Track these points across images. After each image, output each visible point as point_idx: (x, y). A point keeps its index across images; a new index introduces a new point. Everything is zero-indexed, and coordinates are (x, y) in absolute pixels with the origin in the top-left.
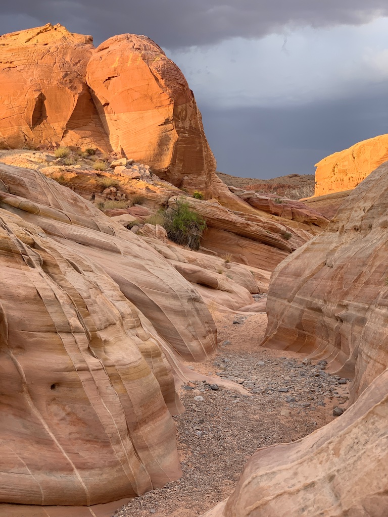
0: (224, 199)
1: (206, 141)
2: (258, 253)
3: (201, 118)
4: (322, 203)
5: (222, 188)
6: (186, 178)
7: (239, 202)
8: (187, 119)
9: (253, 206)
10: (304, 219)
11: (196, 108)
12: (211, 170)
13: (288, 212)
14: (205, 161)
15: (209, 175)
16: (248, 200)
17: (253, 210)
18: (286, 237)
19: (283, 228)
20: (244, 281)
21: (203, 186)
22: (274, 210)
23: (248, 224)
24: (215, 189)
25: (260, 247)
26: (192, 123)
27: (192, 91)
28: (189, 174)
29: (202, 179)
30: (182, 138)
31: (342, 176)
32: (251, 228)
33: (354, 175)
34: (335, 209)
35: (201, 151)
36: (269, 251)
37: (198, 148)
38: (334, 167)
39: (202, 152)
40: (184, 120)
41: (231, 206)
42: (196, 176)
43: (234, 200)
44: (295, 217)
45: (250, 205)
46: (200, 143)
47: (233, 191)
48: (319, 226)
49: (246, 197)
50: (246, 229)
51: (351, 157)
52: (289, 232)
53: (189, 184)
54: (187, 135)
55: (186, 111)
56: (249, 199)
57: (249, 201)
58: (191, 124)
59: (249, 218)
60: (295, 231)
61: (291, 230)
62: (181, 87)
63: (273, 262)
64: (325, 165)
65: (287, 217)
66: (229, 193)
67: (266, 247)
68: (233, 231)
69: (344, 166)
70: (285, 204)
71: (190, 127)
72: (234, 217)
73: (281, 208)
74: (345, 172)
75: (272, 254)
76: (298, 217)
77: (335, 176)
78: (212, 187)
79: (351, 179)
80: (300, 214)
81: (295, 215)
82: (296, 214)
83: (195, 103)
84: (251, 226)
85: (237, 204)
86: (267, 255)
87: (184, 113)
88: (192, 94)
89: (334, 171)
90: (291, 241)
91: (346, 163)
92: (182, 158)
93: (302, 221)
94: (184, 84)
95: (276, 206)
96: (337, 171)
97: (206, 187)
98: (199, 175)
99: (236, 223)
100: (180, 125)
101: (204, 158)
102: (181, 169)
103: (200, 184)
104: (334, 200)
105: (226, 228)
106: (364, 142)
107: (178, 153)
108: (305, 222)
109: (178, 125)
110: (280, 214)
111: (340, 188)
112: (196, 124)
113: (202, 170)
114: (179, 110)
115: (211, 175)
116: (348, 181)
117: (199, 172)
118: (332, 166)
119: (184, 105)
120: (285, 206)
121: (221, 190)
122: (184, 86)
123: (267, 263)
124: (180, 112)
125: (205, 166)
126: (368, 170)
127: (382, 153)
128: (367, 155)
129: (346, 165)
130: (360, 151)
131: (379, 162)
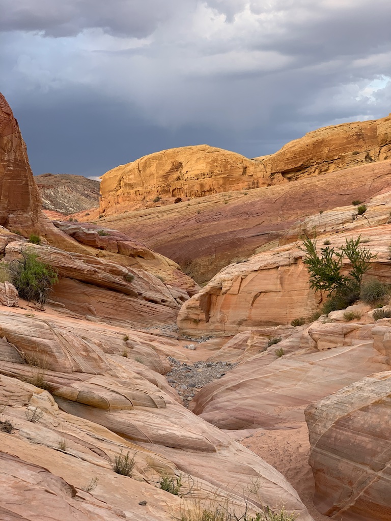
0: (51, 236)
1: (32, 174)
2: (106, 301)
3: (26, 149)
4: (121, 222)
5: (49, 224)
6: (11, 216)
7: (66, 239)
8: (12, 151)
9: (81, 242)
10: (130, 252)
11: (20, 138)
12: (37, 206)
13: (113, 245)
14: (31, 197)
15: (36, 212)
16: (74, 235)
17: (81, 246)
18: (128, 278)
19: (125, 270)
20: (151, 362)
21: (30, 223)
22: (99, 244)
23: (95, 271)
24: (42, 226)
25: (106, 294)
26: (17, 155)
27: (16, 120)
28: (15, 211)
29: (28, 216)
30: (7, 171)
31: (128, 190)
32: (98, 274)
33: (140, 189)
34: (137, 229)
35: (27, 185)
36: (116, 298)
37: (24, 182)
38: (120, 181)
39: (28, 186)
40: (9, 152)
41: (59, 243)
42: (22, 213)
43: (61, 237)
44: (120, 251)
45: (76, 240)
46: (26, 177)
47: (57, 226)
48: (143, 258)
49: (71, 232)
50: (94, 276)
51: (136, 170)
52: (131, 274)
53: (15, 222)
54: (12, 168)
55: (12, 142)
56: (74, 233)
57: (75, 236)
58: (15, 156)
59: (87, 260)
60: (137, 272)
61: (132, 272)
62: (6, 116)
63: (121, 310)
64: (110, 178)
65: (113, 250)
66: (56, 230)
67: (113, 293)
68: (79, 278)
69: (130, 179)
70: (109, 237)
71: (15, 159)
72: (79, 264)
73: (106, 241)
74: (131, 186)
75: (120, 301)
76: (124, 250)
77: (121, 190)
78: (39, 224)
79: (138, 193)
80: (126, 247)
81: (121, 248)
82: (122, 247)
83: (20, 133)
85: (65, 241)
86: (115, 302)
87: (10, 145)
88: (17, 123)
89: (120, 184)
90: (134, 283)
91: (132, 176)
92: (7, 194)
93: (129, 254)
94: (9, 113)
95: (101, 240)
96: (123, 184)
97: (33, 225)
98: (25, 212)
99: (83, 270)
100: (6, 158)
101: (30, 192)
102: (6, 206)
103: (26, 221)
105: (71, 276)
106: (150, 156)
107: (3, 188)
108: (131, 255)
109: (4, 158)
110: (105, 248)
111: (127, 202)
112: (21, 156)
113: (28, 206)
114: (5, 142)
115: (37, 211)
116: (135, 195)
117: (24, 208)
118: (118, 179)
119: (10, 136)
120: (110, 239)
121: (48, 226)
122: (9, 115)
123: (115, 311)
124: (6, 144)
125: (31, 201)
126: (154, 184)
127: (168, 167)
128: (153, 169)
129: (132, 178)
130: (146, 165)
131: (166, 177)
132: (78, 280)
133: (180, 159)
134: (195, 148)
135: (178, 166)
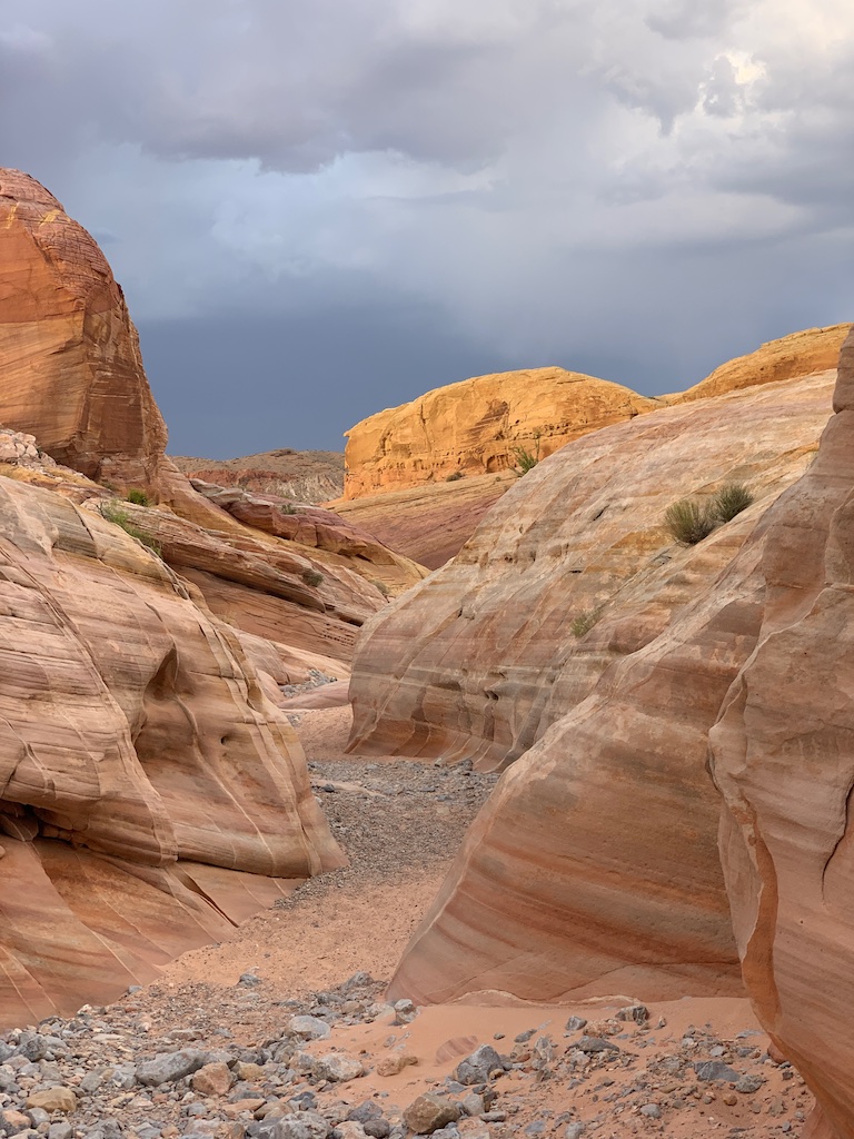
0: (182, 505)
1: (147, 387)
2: (261, 613)
3: (138, 340)
4: (365, 512)
5: (179, 482)
6: (107, 461)
7: (212, 511)
8: (110, 342)
9: (241, 521)
10: (340, 546)
11: (127, 320)
12: (157, 447)
13: (308, 531)
14: (145, 428)
15: (154, 455)
16: (229, 508)
17: (240, 527)
18: (311, 579)
19: (306, 564)
20: (262, 661)
21: (141, 478)
22: (280, 527)
23: (240, 556)
24: (165, 484)
25: (261, 601)
26: (120, 350)
27: (119, 286)
28: (113, 453)
29: (139, 465)
30: (100, 379)
31: (399, 458)
32: (246, 562)
33: (424, 457)
34: (392, 525)
35: (137, 406)
36: (281, 609)
37: (132, 402)
38: (384, 440)
39: (140, 410)
40: (103, 343)
41: (197, 519)
42: (127, 458)
43: (203, 507)
44: (321, 543)
45: (234, 516)
46: (135, 391)
47: (198, 488)
48: (369, 561)
49: (225, 500)
50: (237, 565)
51: (417, 419)
52: (317, 572)
53: (113, 474)
54: (109, 374)
55: (109, 326)
56: (230, 504)
57: (231, 510)
58: (117, 352)
59: (237, 544)
60: (330, 570)
61: (321, 568)
62: (99, 278)
63: (290, 631)
64: (365, 434)
65: (307, 541)
66: (193, 494)
67: (275, 601)
68: (212, 570)
69: (406, 437)
70: (302, 516)
71: (116, 358)
72: (211, 542)
73: (294, 524)
74: (405, 450)
75: (288, 614)
76: (328, 542)
77: (387, 457)
78: (159, 480)
79: (419, 465)
80: (332, 536)
81: (322, 538)
82: (324, 535)
83: (127, 310)
84: (246, 559)
85: (209, 515)
86: (278, 617)
87: (104, 330)
88: (121, 292)
89: (383, 447)
90: (322, 589)
91: (408, 431)
92: (99, 420)
93: (337, 550)
94: (105, 272)
95: (284, 521)
96: (390, 447)
97: (149, 480)
98: (134, 456)
99: (218, 553)
100: (97, 353)
101: (144, 421)
102: (97, 442)
103: (135, 474)
104: (389, 508)
105: (197, 563)
106: (444, 389)
107: (92, 410)
108: (342, 552)
109: (92, 354)
110: (292, 536)
111: (397, 483)
112: (128, 352)
113: (139, 445)
114: (95, 324)
115: (156, 457)
116: (413, 469)
117: (132, 449)
118: (380, 436)
119: (105, 314)
120: (302, 520)
121: (176, 485)
122: (104, 275)
123: (278, 634)
124: (97, 328)
125: (146, 437)
126: (452, 446)
127: (480, 413)
128: (450, 416)
129: (408, 435)
130: (436, 409)
131: (475, 432)
132: (210, 572)
133: (505, 396)
134: (535, 373)
135: (499, 411)
